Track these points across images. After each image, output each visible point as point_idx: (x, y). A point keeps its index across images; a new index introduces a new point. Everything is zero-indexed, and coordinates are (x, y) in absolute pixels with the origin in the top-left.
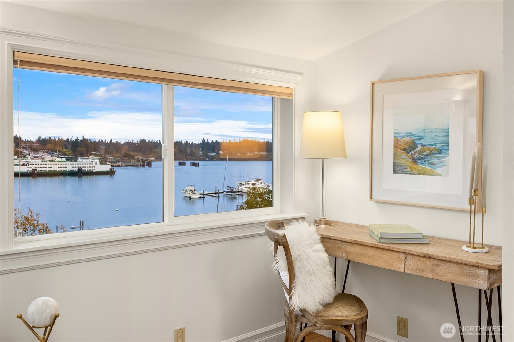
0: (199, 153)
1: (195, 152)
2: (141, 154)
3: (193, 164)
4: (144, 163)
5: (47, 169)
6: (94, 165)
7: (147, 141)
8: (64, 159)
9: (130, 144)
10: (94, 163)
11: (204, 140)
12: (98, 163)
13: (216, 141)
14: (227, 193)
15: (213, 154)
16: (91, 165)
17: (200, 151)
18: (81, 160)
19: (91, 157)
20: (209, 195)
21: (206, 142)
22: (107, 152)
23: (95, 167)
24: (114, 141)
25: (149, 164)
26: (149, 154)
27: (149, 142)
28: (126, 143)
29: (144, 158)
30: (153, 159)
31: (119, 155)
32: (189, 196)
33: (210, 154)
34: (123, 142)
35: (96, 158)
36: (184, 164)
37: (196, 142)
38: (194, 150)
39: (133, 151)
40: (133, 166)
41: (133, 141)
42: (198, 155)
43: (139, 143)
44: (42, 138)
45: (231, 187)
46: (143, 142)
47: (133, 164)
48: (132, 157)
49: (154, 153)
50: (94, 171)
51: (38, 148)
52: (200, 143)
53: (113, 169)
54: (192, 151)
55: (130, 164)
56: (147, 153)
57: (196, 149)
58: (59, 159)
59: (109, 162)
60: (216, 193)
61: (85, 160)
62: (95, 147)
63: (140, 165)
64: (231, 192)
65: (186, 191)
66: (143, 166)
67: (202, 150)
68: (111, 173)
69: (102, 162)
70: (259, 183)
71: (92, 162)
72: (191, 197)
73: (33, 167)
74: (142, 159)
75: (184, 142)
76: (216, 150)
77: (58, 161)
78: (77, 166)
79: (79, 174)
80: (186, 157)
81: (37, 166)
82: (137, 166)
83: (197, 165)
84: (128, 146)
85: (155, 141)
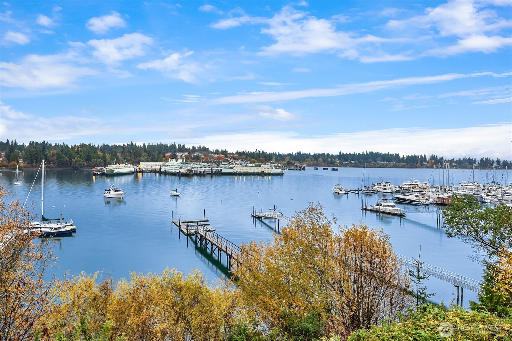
0: (337, 162)
1: (334, 161)
2: (298, 162)
3: (333, 170)
4: (300, 168)
5: (244, 171)
6: (271, 169)
7: (301, 153)
8: (254, 165)
9: (290, 155)
10: (271, 168)
11: (340, 152)
12: (274, 168)
13: (349, 153)
14: (365, 191)
15: (347, 163)
16: (269, 169)
17: (337, 160)
18: (263, 166)
19: (269, 164)
20: (352, 192)
21: (342, 154)
22: (277, 161)
23: (271, 170)
24: (281, 153)
25: (304, 169)
26: (303, 162)
27: (303, 154)
28: (288, 155)
29: (300, 165)
30: (306, 165)
31: (284, 163)
32: (337, 192)
33: (345, 162)
34: (286, 154)
35: (272, 164)
36: (327, 169)
37: (334, 154)
38: (333, 159)
39: (293, 160)
40: (293, 170)
41: (292, 153)
42: (336, 163)
43: (296, 154)
44: (239, 151)
45: (367, 187)
46: (299, 153)
47: (293, 169)
48: (293, 164)
49: (306, 161)
50: (271, 173)
51: (237, 158)
52: (337, 155)
53: (283, 172)
54: (332, 160)
55: (291, 169)
56: (302, 161)
57: (335, 159)
58: (251, 165)
59: (278, 167)
60: (356, 191)
61: (265, 166)
62: (270, 157)
63: (298, 170)
64: (368, 191)
65: (335, 188)
66: (300, 170)
67: (339, 160)
68: (281, 174)
69: (276, 167)
70: (388, 184)
71: (270, 167)
72: (339, 193)
73: (236, 169)
74: (299, 166)
75: (326, 154)
76: (349, 160)
77: (250, 166)
78: (261, 169)
79: (263, 174)
80: (328, 165)
81: (238, 169)
82: (296, 170)
83: (336, 170)
84: (289, 157)
85: (307, 153)
